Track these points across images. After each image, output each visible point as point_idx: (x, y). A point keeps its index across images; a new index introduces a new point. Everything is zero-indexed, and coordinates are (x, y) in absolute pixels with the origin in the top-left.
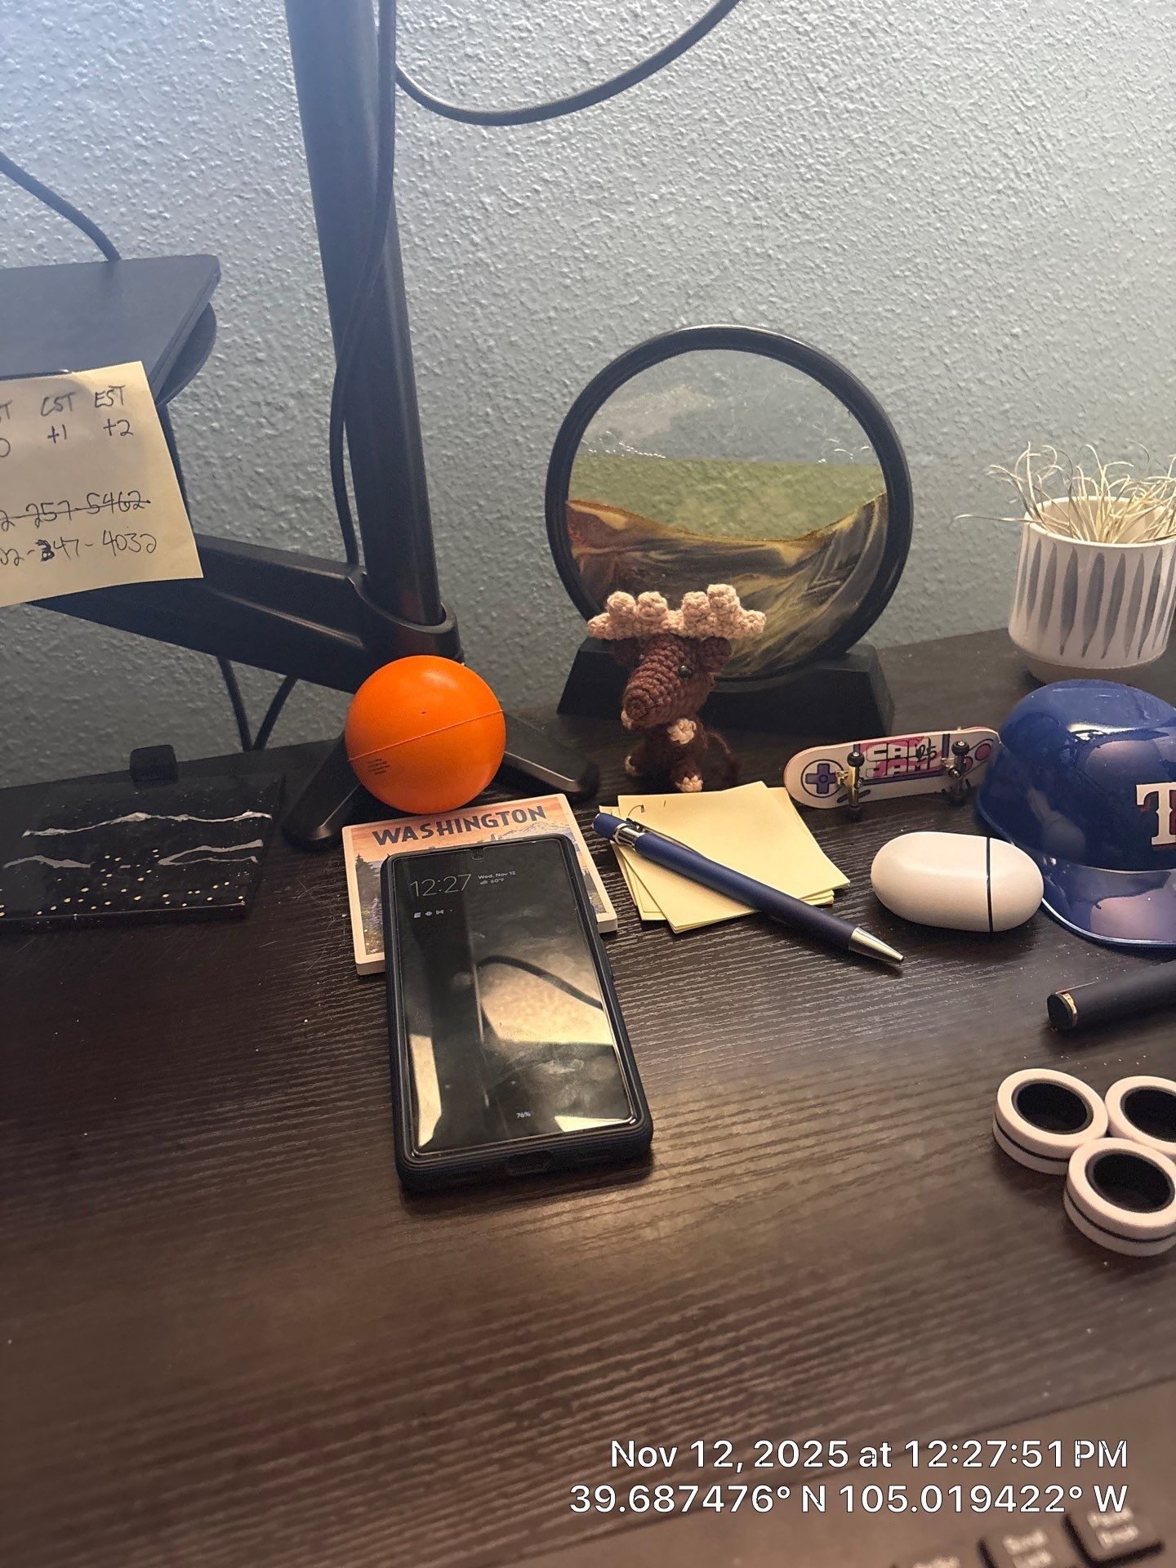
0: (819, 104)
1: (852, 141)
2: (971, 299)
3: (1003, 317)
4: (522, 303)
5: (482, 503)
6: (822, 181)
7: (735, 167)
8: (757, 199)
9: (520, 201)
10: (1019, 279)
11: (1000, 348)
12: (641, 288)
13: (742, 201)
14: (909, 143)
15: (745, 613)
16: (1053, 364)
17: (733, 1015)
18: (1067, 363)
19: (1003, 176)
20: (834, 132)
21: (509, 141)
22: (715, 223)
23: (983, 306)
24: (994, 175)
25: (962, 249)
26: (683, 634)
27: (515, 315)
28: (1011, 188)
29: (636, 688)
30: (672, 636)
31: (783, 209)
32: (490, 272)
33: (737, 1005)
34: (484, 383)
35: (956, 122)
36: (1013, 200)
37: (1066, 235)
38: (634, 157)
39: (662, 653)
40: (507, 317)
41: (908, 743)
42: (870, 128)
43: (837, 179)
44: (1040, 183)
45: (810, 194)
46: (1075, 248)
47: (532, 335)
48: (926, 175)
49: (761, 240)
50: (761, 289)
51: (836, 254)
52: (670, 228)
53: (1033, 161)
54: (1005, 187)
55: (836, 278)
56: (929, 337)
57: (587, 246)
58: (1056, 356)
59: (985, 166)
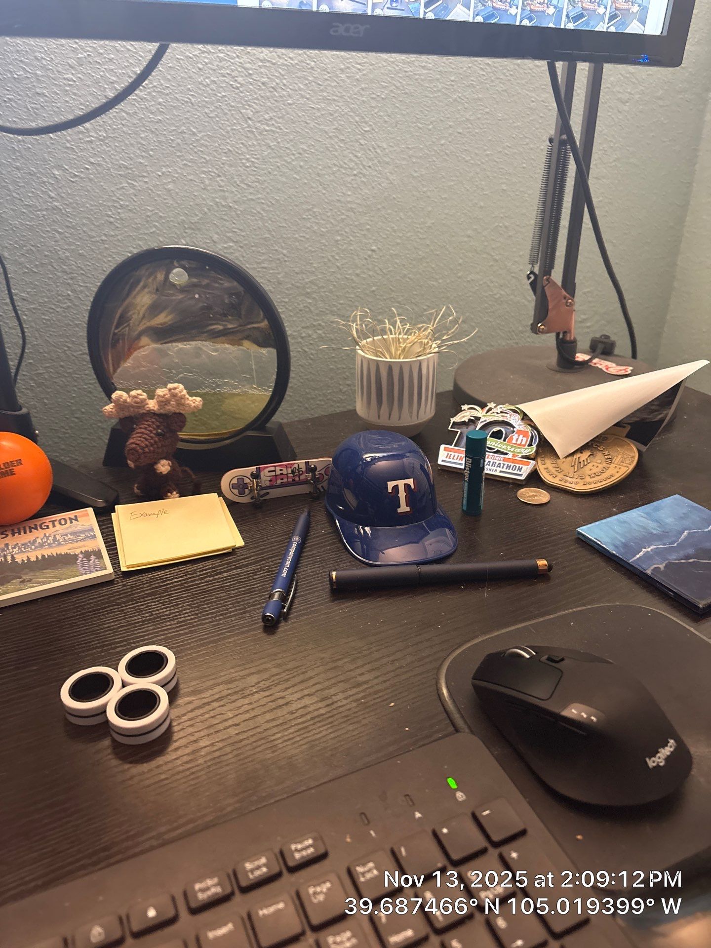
0: (249, 126)
1: (270, 146)
2: (346, 230)
3: (366, 241)
4: (84, 232)
5: (70, 345)
6: (256, 167)
7: (205, 158)
8: (219, 176)
9: (76, 173)
10: (372, 221)
11: (366, 257)
12: (157, 224)
13: (211, 177)
14: (302, 148)
15: (190, 398)
16: (396, 266)
17: (168, 621)
18: (404, 265)
19: (356, 167)
20: (259, 142)
21: (67, 141)
22: (196, 188)
23: (354, 234)
24: (351, 166)
25: (338, 204)
26: (158, 412)
27: (80, 238)
28: (361, 173)
29: (132, 443)
30: (152, 414)
31: (235, 182)
32: (63, 214)
33: (172, 616)
34: (65, 277)
35: (327, 138)
36: (363, 179)
37: (394, 198)
38: (144, 152)
39: (146, 423)
40: (75, 239)
41: (286, 466)
42: (279, 140)
43: (264, 166)
44: (376, 171)
45: (250, 174)
46: (400, 205)
47: (92, 250)
48: (314, 165)
49: (225, 198)
50: (227, 223)
51: (269, 207)
52: (170, 191)
53: (371, 159)
54: (358, 173)
55: (270, 219)
56: (326, 251)
57: (122, 200)
58: (398, 261)
59: (346, 161)
